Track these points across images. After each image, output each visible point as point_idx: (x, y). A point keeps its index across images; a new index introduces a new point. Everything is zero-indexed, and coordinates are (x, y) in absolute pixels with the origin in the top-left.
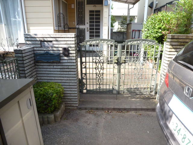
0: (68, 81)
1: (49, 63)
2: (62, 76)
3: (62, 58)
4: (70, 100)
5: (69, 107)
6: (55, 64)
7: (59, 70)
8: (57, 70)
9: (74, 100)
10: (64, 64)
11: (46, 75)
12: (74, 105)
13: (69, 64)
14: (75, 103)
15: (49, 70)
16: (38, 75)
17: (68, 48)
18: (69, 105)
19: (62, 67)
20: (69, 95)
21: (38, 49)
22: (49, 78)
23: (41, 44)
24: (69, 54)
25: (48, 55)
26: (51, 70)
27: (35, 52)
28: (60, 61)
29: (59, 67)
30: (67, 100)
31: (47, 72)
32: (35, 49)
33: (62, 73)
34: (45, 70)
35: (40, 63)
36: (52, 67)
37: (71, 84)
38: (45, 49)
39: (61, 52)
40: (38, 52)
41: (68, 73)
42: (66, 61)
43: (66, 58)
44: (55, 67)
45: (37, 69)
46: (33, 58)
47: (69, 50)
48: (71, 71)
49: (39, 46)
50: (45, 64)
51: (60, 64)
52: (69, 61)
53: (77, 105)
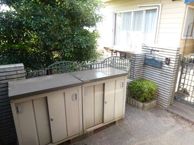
0: (163, 85)
1: (153, 67)
2: (160, 79)
3: (164, 65)
4: (161, 100)
5: (160, 106)
6: (157, 69)
7: (159, 74)
8: (157, 73)
9: (164, 101)
10: (164, 70)
11: (149, 75)
12: (164, 106)
13: (168, 71)
14: (165, 104)
15: (152, 72)
16: (144, 74)
17: (170, 58)
18: (160, 104)
19: (162, 72)
20: (162, 96)
21: (148, 55)
22: (150, 78)
23: (151, 52)
24: (169, 63)
25: (153, 60)
26: (154, 72)
27: (146, 57)
28: (161, 67)
29: (160, 72)
30: (159, 99)
31: (150, 73)
32: (147, 55)
33: (161, 77)
34: (149, 71)
35: (148, 65)
36: (155, 70)
37: (165, 88)
38: (153, 56)
39: (164, 60)
40: (148, 57)
41: (165, 78)
42: (166, 68)
43: (166, 66)
44: (157, 71)
45: (144, 69)
46: (144, 61)
47: (169, 60)
48: (168, 77)
49: (150, 53)
50: (150, 67)
51: (161, 70)
52: (168, 69)
53: (166, 107)
